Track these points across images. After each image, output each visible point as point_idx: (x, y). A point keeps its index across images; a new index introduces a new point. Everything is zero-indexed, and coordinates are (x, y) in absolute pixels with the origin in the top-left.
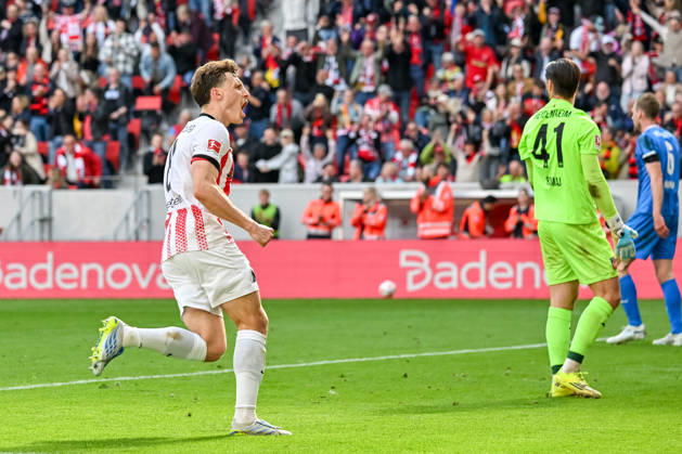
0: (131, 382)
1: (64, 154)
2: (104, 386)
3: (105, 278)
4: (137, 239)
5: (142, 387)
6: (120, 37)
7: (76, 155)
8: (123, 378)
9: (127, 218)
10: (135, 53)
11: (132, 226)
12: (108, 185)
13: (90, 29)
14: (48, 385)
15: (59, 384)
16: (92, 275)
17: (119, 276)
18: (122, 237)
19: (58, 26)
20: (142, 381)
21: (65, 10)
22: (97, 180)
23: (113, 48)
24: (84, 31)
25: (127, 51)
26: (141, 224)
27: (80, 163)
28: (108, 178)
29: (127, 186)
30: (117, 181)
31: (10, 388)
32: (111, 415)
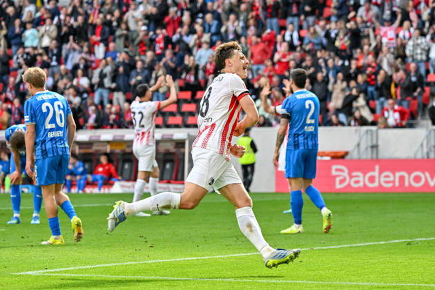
0: (425, 241)
1: (387, 110)
2: (409, 244)
3: (409, 180)
4: (428, 157)
5: (432, 244)
6: (417, 39)
7: (395, 111)
8: (420, 239)
9: (422, 145)
10: (427, 48)
11: (425, 150)
12: (411, 126)
13: (401, 35)
14: (376, 243)
15: (383, 243)
16: (402, 178)
17: (417, 179)
18: (419, 156)
19: (382, 33)
20: (431, 241)
21: (386, 24)
22: (404, 123)
23: (413, 46)
24: (397, 36)
25: (422, 46)
26: (430, 149)
27: (397, 115)
28: (411, 122)
29: (422, 126)
30: (416, 124)
31: (354, 245)
32: (414, 261)
